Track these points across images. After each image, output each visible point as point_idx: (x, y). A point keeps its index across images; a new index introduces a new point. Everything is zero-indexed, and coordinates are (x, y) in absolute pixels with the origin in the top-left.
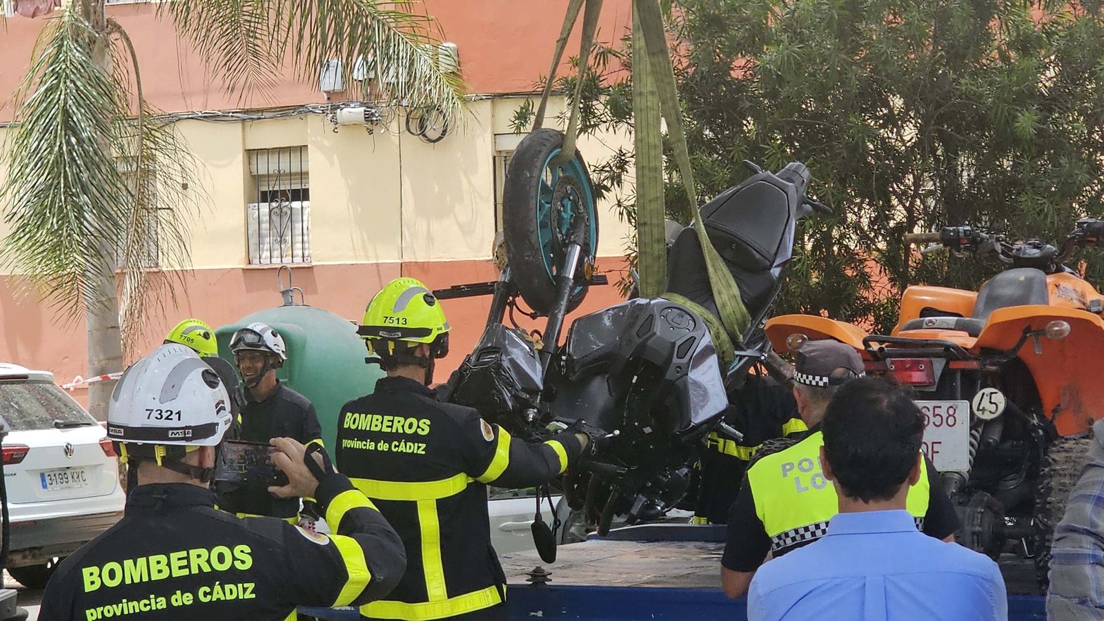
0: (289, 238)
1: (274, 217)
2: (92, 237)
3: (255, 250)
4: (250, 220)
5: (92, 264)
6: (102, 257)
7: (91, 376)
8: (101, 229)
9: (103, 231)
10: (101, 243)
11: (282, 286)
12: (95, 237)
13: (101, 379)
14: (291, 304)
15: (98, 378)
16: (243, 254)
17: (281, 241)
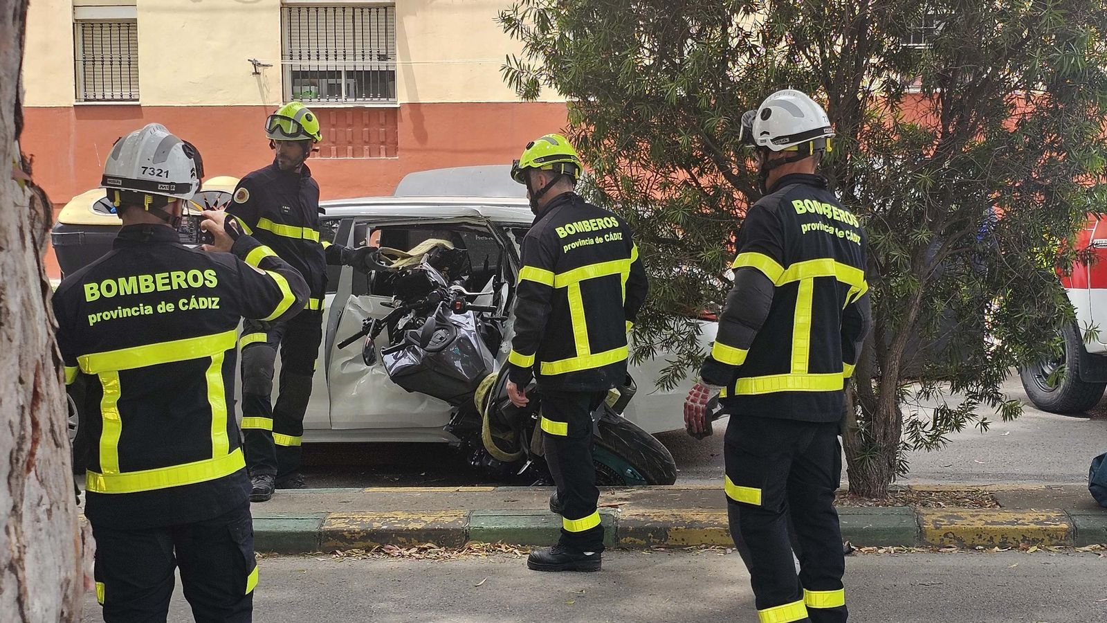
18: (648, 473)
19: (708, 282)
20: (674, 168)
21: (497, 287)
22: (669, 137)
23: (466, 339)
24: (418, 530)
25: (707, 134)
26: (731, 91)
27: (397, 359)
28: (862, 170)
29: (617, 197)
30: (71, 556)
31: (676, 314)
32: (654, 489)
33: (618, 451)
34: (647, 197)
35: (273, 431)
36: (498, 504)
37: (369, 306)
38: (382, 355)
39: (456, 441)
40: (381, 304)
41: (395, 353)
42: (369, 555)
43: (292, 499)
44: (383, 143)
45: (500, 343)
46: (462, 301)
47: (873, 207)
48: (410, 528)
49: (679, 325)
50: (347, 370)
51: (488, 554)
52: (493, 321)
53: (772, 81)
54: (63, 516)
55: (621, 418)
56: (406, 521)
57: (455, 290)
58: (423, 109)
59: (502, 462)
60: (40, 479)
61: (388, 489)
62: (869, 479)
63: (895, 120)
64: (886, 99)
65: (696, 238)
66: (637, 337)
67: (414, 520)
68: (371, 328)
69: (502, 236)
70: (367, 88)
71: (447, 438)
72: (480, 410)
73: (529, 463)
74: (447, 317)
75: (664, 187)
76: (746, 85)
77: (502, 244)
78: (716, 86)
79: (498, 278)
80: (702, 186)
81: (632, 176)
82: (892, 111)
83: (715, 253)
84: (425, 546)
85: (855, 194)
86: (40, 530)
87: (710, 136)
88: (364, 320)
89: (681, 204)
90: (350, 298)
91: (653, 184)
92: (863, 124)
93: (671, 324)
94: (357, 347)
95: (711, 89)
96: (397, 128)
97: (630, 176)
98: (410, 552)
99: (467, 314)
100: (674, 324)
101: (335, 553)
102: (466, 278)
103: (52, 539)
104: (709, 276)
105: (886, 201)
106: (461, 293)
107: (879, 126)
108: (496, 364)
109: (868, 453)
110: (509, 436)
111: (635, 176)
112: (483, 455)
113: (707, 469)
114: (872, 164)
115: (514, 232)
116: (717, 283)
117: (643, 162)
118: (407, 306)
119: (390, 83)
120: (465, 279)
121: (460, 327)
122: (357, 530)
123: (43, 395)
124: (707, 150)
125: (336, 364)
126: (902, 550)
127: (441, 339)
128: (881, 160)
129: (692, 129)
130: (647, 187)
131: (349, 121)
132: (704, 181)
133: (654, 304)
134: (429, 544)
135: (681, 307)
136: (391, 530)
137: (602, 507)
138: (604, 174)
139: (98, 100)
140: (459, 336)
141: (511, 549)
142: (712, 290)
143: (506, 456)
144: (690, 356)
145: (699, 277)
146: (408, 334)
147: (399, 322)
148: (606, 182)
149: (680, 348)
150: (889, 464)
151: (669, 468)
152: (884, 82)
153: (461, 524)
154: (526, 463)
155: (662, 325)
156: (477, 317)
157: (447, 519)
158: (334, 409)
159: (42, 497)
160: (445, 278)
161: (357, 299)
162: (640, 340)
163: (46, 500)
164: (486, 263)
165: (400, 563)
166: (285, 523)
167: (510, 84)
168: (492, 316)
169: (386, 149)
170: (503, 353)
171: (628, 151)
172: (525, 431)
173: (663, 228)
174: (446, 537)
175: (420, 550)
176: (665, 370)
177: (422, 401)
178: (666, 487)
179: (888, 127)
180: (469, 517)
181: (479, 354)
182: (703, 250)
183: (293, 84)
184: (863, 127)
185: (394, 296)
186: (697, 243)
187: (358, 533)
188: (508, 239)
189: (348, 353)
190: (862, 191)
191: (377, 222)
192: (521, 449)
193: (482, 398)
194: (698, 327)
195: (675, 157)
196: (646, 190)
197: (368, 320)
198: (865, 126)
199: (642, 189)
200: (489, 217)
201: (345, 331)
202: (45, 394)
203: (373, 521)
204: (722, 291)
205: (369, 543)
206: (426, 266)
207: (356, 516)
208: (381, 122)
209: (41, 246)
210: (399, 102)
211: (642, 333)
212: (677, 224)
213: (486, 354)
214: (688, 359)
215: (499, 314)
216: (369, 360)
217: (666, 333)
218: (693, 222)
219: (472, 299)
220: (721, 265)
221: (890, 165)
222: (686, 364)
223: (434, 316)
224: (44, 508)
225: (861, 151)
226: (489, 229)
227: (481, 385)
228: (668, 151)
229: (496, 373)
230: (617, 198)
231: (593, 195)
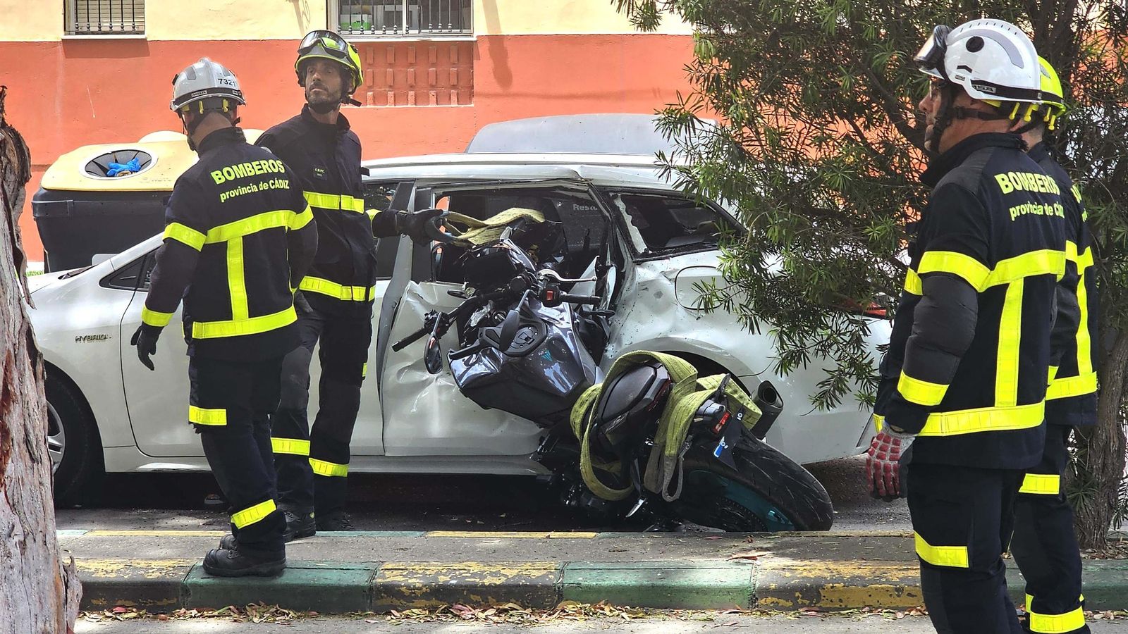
18: (797, 516)
19: (876, 266)
20: (833, 118)
21: (601, 272)
22: (827, 78)
23: (560, 340)
24: (496, 586)
25: (876, 75)
26: (906, 19)
27: (469, 365)
28: (1077, 123)
29: (759, 154)
30: (51, 601)
31: (835, 308)
32: (805, 536)
33: (758, 487)
34: (797, 156)
35: (311, 456)
36: (600, 555)
37: (433, 296)
38: (450, 360)
39: (545, 473)
40: (449, 293)
41: (466, 358)
42: (433, 617)
43: (335, 543)
44: (454, 87)
45: (605, 346)
46: (554, 289)
47: (1090, 170)
48: (487, 584)
49: (840, 323)
50: (404, 379)
51: (587, 618)
52: (595, 316)
53: (960, 6)
54: (41, 552)
55: (764, 444)
56: (481, 575)
57: (546, 275)
58: (507, 44)
59: (607, 502)
60: (11, 503)
61: (458, 534)
62: (1082, 525)
63: (1120, 57)
64: (1109, 31)
65: (861, 208)
66: (785, 338)
67: (491, 574)
68: (435, 324)
69: (608, 204)
70: (435, 19)
71: (533, 469)
72: (577, 434)
73: (641, 502)
74: (534, 311)
75: (820, 141)
76: (927, 10)
77: (608, 215)
78: (887, 12)
79: (602, 260)
80: (869, 141)
81: (779, 127)
82: (1116, 46)
83: (885, 228)
84: (506, 607)
85: (1067, 153)
86: (12, 568)
87: (879, 76)
88: (426, 314)
89: (842, 164)
90: (409, 285)
91: (805, 138)
92: (1077, 64)
93: (829, 321)
94: (417, 350)
95: (880, 15)
96: (472, 68)
97: (776, 127)
98: (486, 613)
99: (561, 307)
100: (833, 320)
101: (389, 613)
102: (560, 259)
103: (26, 579)
104: (878, 259)
105: (1107, 163)
106: (553, 279)
107: (1097, 66)
108: (599, 372)
109: (1082, 490)
110: (615, 468)
111: (782, 127)
112: (581, 493)
113: (873, 511)
114: (1089, 115)
115: (624, 199)
116: (888, 269)
117: (793, 110)
118: (482, 296)
119: (465, 10)
120: (559, 261)
121: (551, 324)
122: (417, 585)
123: (15, 395)
124: (875, 94)
125: (391, 372)
126: (1124, 616)
127: (527, 339)
128: (1102, 110)
129: (856, 68)
130: (798, 142)
131: (411, 59)
132: (872, 135)
133: (807, 295)
134: (511, 605)
135: (842, 300)
136: (461, 586)
137: (736, 558)
138: (743, 124)
139: (93, 33)
140: (550, 336)
141: (617, 612)
142: (882, 276)
143: (610, 493)
144: (853, 363)
145: (865, 259)
146: (484, 333)
147: (473, 317)
148: (745, 135)
149: (839, 353)
150: (1109, 504)
151: (824, 509)
152: (1106, 9)
153: (552, 579)
154: (637, 503)
155: (817, 324)
156: (575, 310)
157: (535, 571)
158: (387, 431)
159: (13, 526)
160: (533, 260)
161: (418, 288)
162: (788, 342)
163: (18, 529)
164: (587, 241)
165: (473, 627)
166: (327, 574)
167: (619, 8)
168: (594, 309)
169: (458, 94)
170: (607, 358)
171: (773, 95)
172: (636, 461)
173: (819, 196)
174: (532, 595)
175: (500, 612)
176: (823, 383)
177: (502, 420)
178: (819, 533)
179: (1111, 66)
180: (562, 571)
181: (577, 360)
182: (870, 225)
183: (341, 12)
184: (1078, 67)
185: (465, 283)
186: (862, 216)
187: (420, 589)
188: (616, 209)
189: (406, 358)
190: (1077, 150)
191: (444, 186)
192: (632, 485)
193: (581, 416)
194: (865, 325)
195: (834, 102)
196: (796, 146)
197: (432, 313)
198: (1081, 65)
199: (792, 144)
200: (591, 180)
201: (402, 328)
202: (18, 394)
203: (439, 573)
204: (895, 279)
205: (434, 602)
206: (508, 244)
207: (417, 567)
208: (452, 61)
209: (14, 204)
210: (476, 34)
211: (790, 332)
212: (836, 190)
213: (586, 359)
214: (850, 368)
215: (604, 307)
216: (433, 366)
217: (823, 334)
218: (856, 187)
219: (567, 286)
220: (893, 244)
221: (1113, 116)
222: (848, 373)
223: (518, 309)
224: (16, 539)
225: (1076, 97)
226: (590, 195)
227: (579, 401)
228: (825, 95)
229: (599, 385)
230: (758, 156)
231: (728, 151)
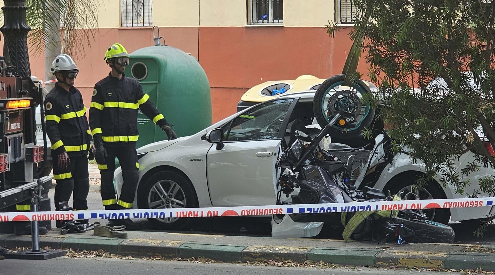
0: (142, 14)
1: (134, 4)
2: (49, 10)
3: (124, 20)
4: (122, 5)
5: (48, 24)
6: (53, 21)
7: (47, 80)
8: (53, 7)
9: (54, 8)
10: (53, 14)
11: (154, 36)
12: (50, 10)
13: (52, 82)
14: (159, 45)
15: (51, 81)
16: (119, 21)
17: (138, 15)
24: (285, 253)
42: (260, 264)
56: (282, 250)
67: (286, 250)
98: (279, 263)
101: (246, 262)
122: (257, 252)
134: (289, 261)
136: (273, 253)
137: (379, 248)
139: (349, 23)
157: (301, 249)
174: (297, 258)
175: (284, 263)
180: (312, 250)
205: (262, 259)
207: (262, 247)
